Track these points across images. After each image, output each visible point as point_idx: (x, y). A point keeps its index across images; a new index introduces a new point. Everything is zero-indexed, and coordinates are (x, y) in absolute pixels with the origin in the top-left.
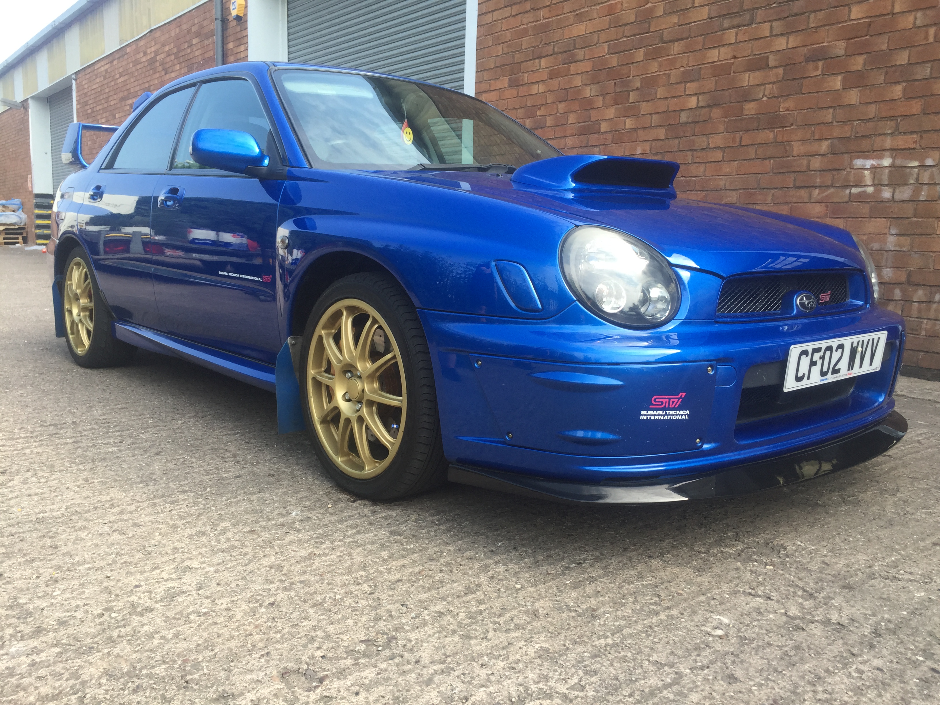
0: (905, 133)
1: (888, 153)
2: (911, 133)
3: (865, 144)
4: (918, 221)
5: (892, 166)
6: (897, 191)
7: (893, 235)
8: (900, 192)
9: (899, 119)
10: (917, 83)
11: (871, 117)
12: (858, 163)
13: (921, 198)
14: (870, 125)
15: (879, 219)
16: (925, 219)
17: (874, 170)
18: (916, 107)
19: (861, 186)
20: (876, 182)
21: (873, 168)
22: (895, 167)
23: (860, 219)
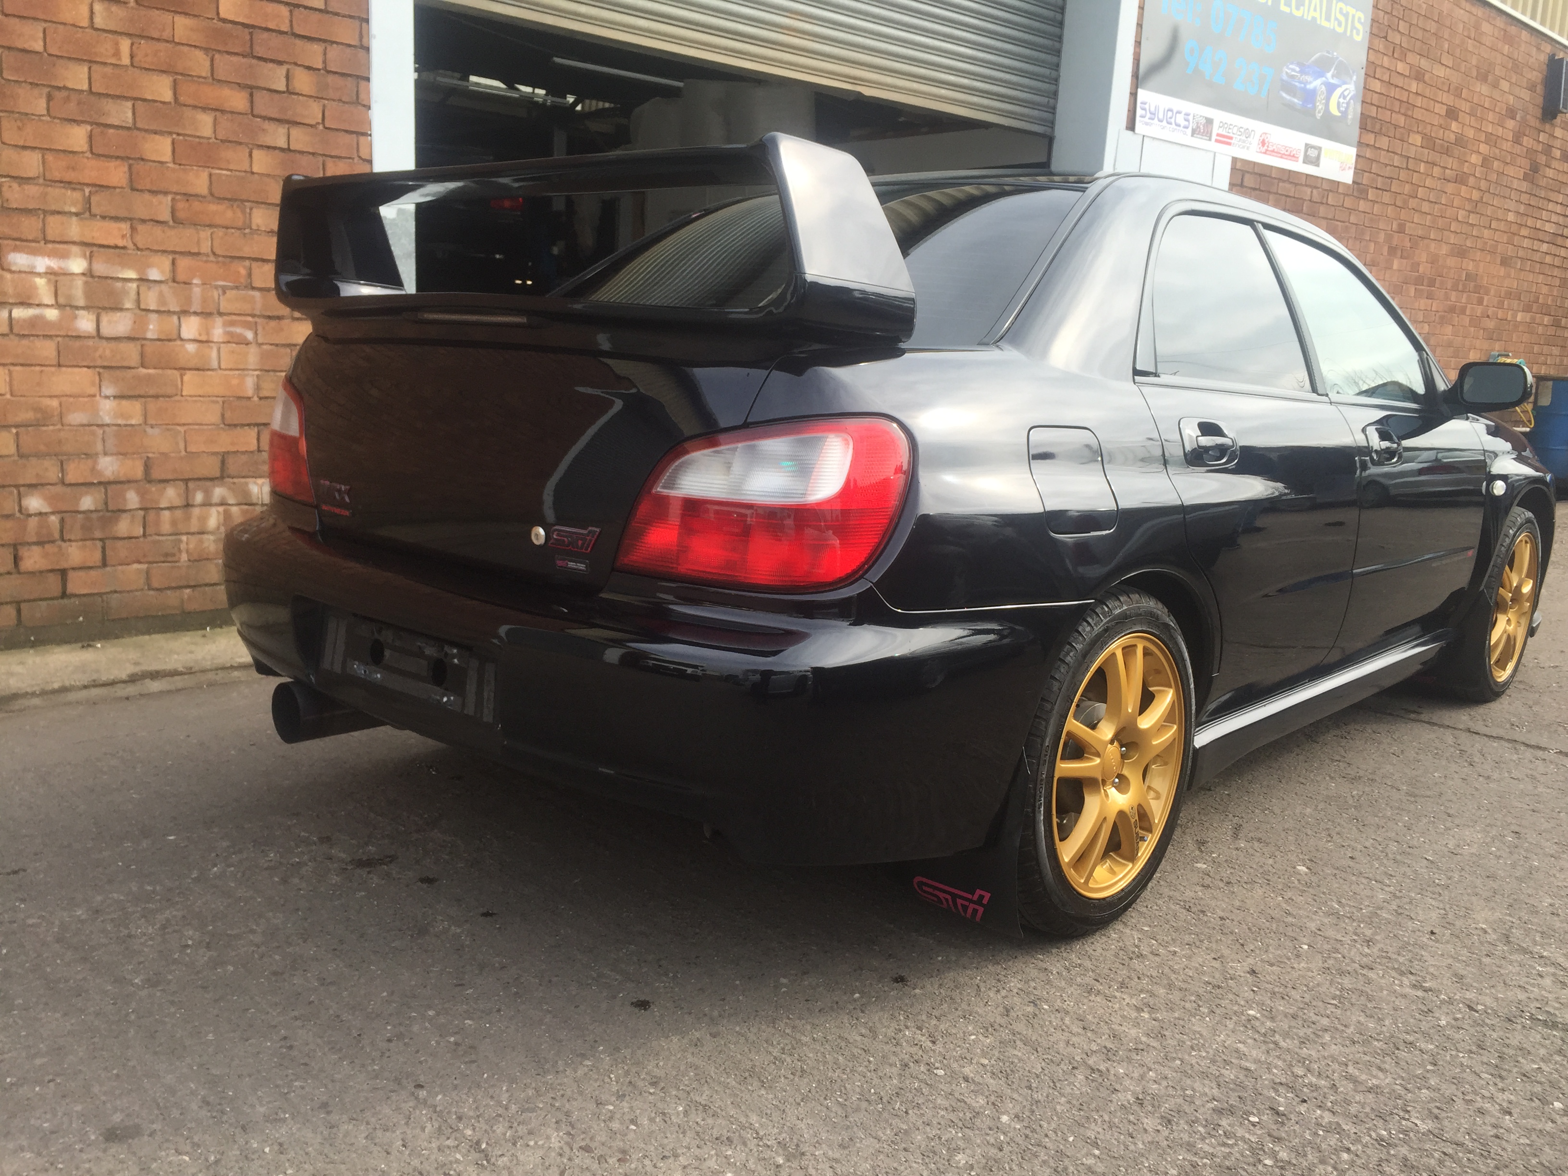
0: (104, 218)
1: (75, 249)
2: (116, 219)
3: (29, 226)
4: (149, 375)
5: (89, 274)
6: (105, 319)
7: (107, 397)
8: (110, 322)
9: (87, 190)
10: (111, 131)
11: (31, 175)
12: (19, 260)
13: (150, 335)
14: (32, 190)
15: (77, 370)
16: (160, 371)
17: (52, 277)
18: (117, 174)
19: (29, 305)
20: (61, 300)
21: (50, 273)
22: (92, 276)
23: (38, 368)
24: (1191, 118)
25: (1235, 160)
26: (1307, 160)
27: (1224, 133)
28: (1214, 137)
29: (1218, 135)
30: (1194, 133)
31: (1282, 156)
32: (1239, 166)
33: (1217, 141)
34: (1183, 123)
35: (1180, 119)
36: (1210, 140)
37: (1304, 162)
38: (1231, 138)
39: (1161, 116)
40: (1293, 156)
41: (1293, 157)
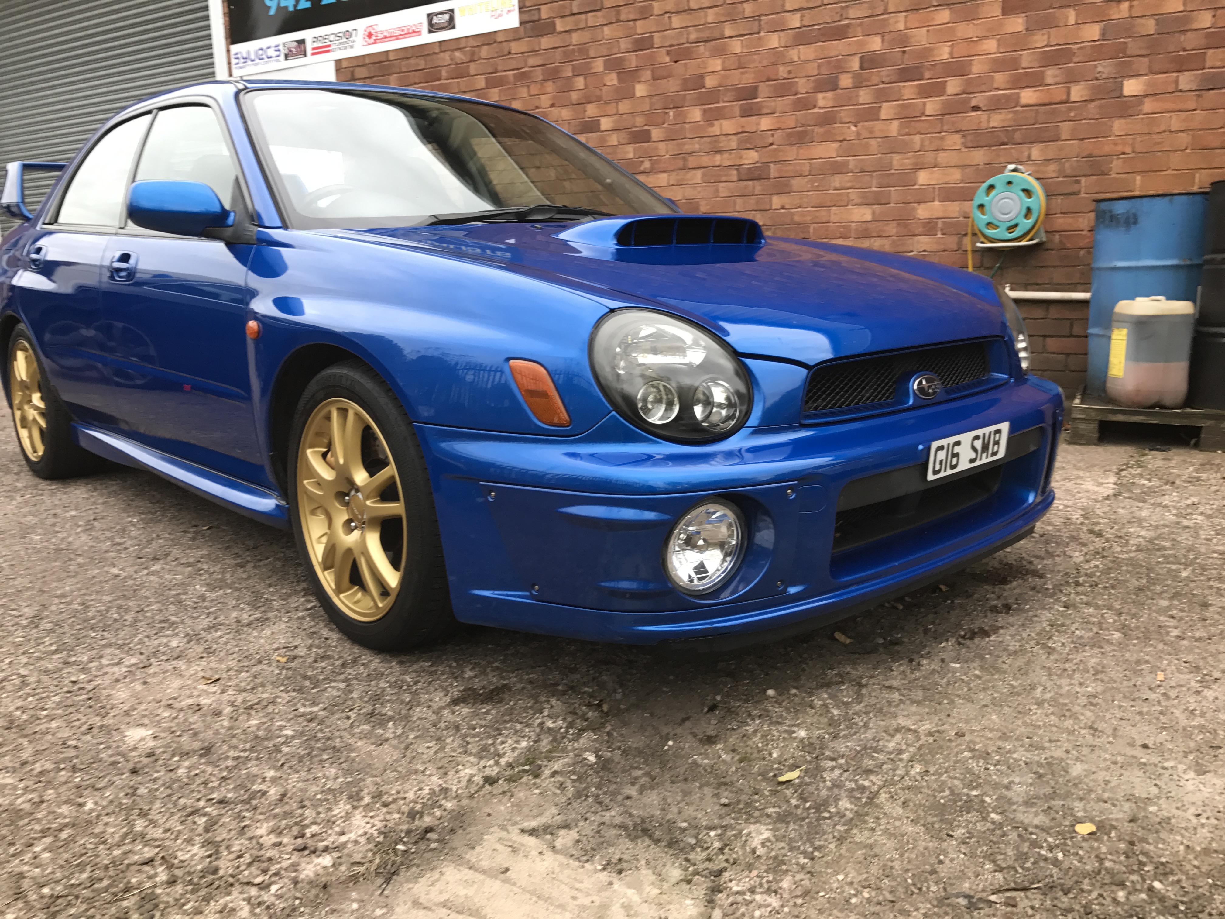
24: (281, 48)
25: (338, 62)
26: (433, 28)
27: (320, 45)
28: (309, 51)
29: (314, 49)
30: (287, 57)
31: (397, 38)
32: (344, 65)
33: (313, 54)
34: (275, 54)
35: (271, 52)
36: (305, 55)
37: (430, 32)
38: (329, 46)
39: (253, 57)
40: (414, 32)
41: (416, 33)
